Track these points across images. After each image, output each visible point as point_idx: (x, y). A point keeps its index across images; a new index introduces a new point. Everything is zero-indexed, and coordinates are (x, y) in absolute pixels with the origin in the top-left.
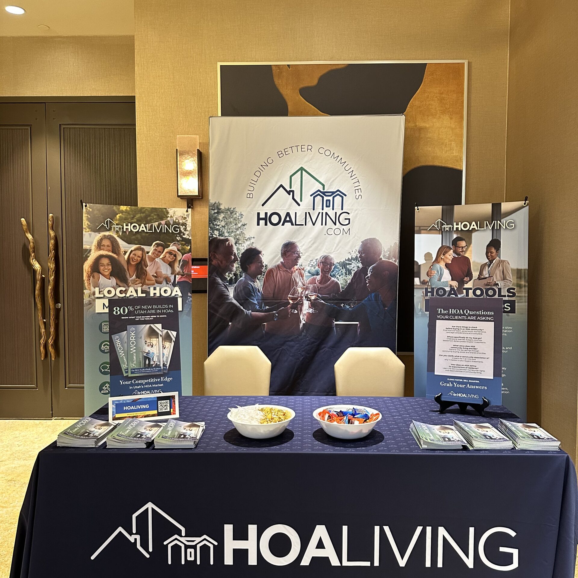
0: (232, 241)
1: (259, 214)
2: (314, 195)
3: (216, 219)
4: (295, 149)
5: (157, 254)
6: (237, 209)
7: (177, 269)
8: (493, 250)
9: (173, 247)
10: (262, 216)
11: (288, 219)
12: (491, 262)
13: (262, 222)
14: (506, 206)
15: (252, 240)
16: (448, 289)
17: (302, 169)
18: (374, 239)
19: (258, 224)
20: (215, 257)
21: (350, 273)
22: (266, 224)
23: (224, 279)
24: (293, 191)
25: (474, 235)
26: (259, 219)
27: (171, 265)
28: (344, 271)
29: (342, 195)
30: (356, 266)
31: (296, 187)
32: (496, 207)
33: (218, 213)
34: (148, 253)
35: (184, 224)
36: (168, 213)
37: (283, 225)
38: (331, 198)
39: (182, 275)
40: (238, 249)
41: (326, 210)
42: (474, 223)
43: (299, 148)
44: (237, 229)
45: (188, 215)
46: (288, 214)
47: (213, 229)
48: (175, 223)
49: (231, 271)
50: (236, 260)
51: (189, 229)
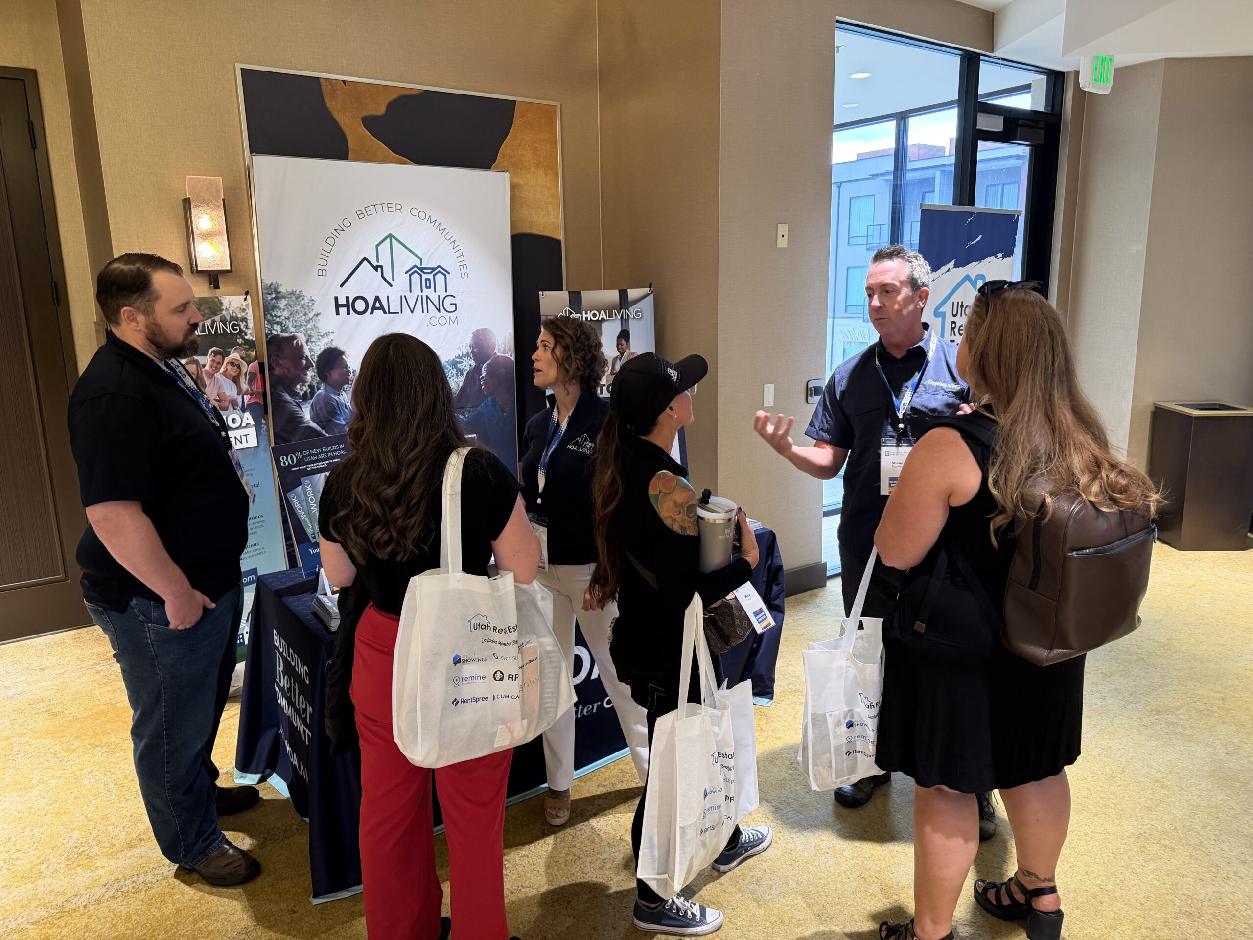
0: (302, 338)
1: (336, 299)
2: (411, 272)
4: (379, 207)
6: (304, 293)
7: (245, 386)
9: (234, 355)
10: (342, 301)
11: (378, 305)
12: (622, 354)
13: (343, 310)
14: (633, 294)
15: (331, 337)
17: (390, 236)
19: (338, 313)
22: (348, 313)
23: (294, 394)
24: (381, 267)
25: (604, 325)
26: (338, 306)
27: (236, 380)
28: (454, 371)
29: (445, 273)
30: (468, 364)
31: (385, 262)
32: (623, 294)
34: (204, 366)
35: (244, 319)
36: (221, 304)
37: (372, 313)
39: (252, 395)
40: (311, 350)
41: (426, 292)
43: (385, 206)
44: (308, 322)
45: (247, 306)
46: (377, 299)
48: (233, 318)
49: (304, 382)
51: (251, 325)
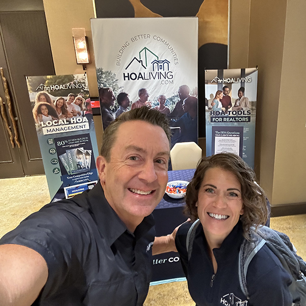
0: (111, 89)
1: (124, 74)
2: (153, 63)
3: (101, 77)
4: (140, 36)
5: (71, 100)
6: (112, 72)
7: (84, 108)
8: (241, 92)
9: (79, 96)
10: (126, 75)
11: (140, 76)
12: (240, 98)
13: (127, 78)
14: (247, 70)
15: (123, 88)
16: (221, 112)
17: (145, 48)
18: (185, 86)
19: (125, 80)
20: (103, 98)
21: (174, 103)
22: (129, 79)
23: (109, 110)
24: (142, 61)
25: (233, 85)
26: (125, 77)
27: (80, 105)
28: (171, 102)
29: (168, 62)
30: (177, 100)
31: (143, 59)
32: (243, 71)
33: (101, 74)
34: (66, 100)
35: (84, 83)
36: (74, 77)
37: (138, 79)
38: (162, 64)
39: (87, 111)
40: (115, 94)
41: (160, 71)
42: (232, 79)
43: (143, 36)
44: (113, 83)
45: (85, 78)
46: (140, 73)
47: (100, 83)
48: (79, 83)
49: (113, 105)
50: (114, 99)
51: (87, 85)
